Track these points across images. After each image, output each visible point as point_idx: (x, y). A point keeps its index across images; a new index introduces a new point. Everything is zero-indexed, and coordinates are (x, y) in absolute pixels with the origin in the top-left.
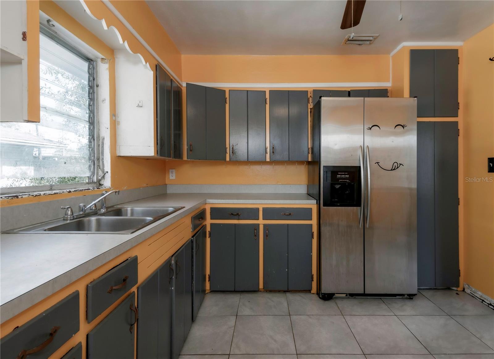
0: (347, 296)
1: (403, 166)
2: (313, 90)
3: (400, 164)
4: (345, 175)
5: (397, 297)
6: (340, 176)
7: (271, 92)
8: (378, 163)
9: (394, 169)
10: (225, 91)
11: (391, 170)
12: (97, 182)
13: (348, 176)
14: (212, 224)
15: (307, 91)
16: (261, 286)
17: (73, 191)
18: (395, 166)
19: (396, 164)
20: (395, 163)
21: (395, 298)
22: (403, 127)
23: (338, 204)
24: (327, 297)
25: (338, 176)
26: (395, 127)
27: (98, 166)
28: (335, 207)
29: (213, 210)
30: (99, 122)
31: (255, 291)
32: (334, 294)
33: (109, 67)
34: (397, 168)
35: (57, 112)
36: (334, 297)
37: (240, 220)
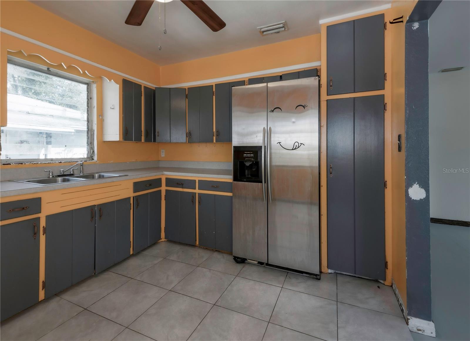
0: (258, 263)
1: (304, 145)
2: (249, 79)
3: (301, 144)
4: (250, 154)
5: (304, 274)
6: (246, 155)
7: (217, 85)
8: (280, 143)
9: (295, 149)
10: (186, 89)
11: (292, 149)
12: (90, 157)
13: (253, 155)
14: (167, 191)
15: (245, 81)
16: (197, 243)
17: (63, 162)
18: (296, 145)
19: (297, 144)
20: (296, 142)
21: (302, 274)
22: (304, 107)
23: (245, 180)
24: (240, 261)
25: (244, 155)
26: (296, 108)
27: (91, 148)
28: (243, 182)
29: (167, 179)
30: (92, 121)
31: (193, 246)
32: (246, 259)
33: (97, 86)
34: (298, 147)
35: (61, 117)
36: (246, 261)
37: (184, 189)
